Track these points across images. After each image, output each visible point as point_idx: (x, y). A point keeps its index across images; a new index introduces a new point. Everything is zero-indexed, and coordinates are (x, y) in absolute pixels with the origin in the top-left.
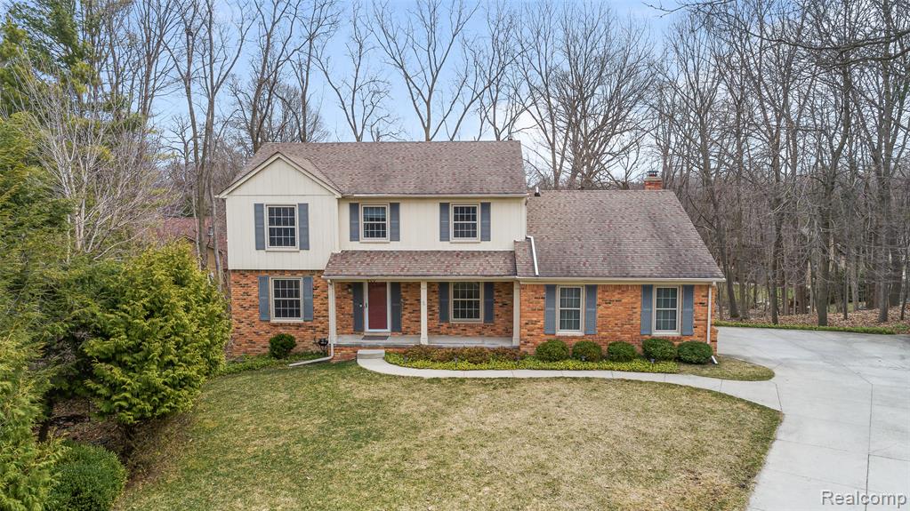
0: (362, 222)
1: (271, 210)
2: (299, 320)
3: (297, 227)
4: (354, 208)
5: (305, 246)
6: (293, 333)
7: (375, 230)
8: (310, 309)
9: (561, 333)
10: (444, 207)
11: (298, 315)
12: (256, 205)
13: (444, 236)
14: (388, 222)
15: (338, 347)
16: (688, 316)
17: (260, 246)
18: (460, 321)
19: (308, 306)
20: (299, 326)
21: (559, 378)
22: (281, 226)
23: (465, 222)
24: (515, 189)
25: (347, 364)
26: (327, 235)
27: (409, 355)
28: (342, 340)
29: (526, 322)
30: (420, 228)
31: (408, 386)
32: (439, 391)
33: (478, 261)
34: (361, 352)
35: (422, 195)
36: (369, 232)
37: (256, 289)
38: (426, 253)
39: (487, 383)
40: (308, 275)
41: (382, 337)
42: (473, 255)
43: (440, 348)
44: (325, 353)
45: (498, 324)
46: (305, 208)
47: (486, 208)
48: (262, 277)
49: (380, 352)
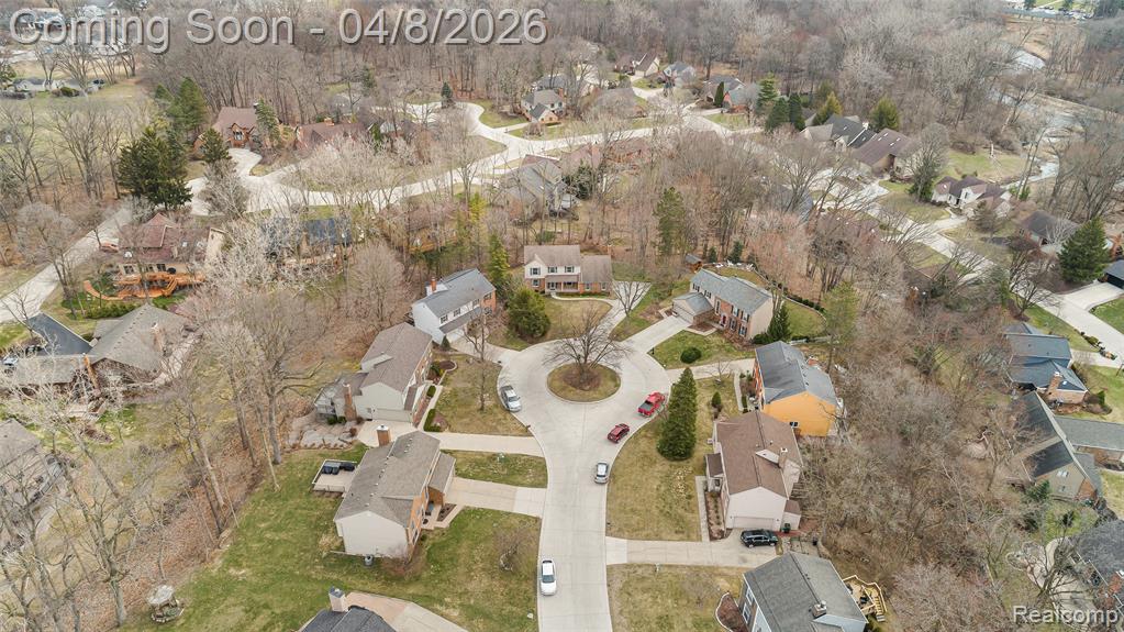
0: (550, 270)
1: (533, 269)
3: (538, 272)
4: (549, 268)
5: (540, 274)
6: (537, 289)
8: (540, 285)
9: (586, 290)
10: (565, 267)
11: (538, 285)
12: (530, 268)
13: (565, 272)
14: (555, 270)
15: (547, 292)
16: (607, 287)
17: (531, 275)
18: (568, 285)
20: (538, 287)
21: (585, 300)
22: (535, 271)
23: (569, 270)
24: (579, 264)
25: (549, 296)
26: (544, 272)
27: (560, 294)
28: (547, 290)
29: (580, 289)
30: (561, 271)
31: (562, 302)
32: (567, 304)
33: (572, 278)
34: (551, 293)
35: (561, 265)
36: (552, 272)
37: (530, 282)
38: (562, 275)
39: (574, 301)
40: (540, 279)
41: (554, 289)
42: (571, 275)
43: (566, 293)
44: (545, 293)
45: (575, 285)
46: (539, 269)
47: (573, 268)
48: (531, 280)
49: (555, 293)
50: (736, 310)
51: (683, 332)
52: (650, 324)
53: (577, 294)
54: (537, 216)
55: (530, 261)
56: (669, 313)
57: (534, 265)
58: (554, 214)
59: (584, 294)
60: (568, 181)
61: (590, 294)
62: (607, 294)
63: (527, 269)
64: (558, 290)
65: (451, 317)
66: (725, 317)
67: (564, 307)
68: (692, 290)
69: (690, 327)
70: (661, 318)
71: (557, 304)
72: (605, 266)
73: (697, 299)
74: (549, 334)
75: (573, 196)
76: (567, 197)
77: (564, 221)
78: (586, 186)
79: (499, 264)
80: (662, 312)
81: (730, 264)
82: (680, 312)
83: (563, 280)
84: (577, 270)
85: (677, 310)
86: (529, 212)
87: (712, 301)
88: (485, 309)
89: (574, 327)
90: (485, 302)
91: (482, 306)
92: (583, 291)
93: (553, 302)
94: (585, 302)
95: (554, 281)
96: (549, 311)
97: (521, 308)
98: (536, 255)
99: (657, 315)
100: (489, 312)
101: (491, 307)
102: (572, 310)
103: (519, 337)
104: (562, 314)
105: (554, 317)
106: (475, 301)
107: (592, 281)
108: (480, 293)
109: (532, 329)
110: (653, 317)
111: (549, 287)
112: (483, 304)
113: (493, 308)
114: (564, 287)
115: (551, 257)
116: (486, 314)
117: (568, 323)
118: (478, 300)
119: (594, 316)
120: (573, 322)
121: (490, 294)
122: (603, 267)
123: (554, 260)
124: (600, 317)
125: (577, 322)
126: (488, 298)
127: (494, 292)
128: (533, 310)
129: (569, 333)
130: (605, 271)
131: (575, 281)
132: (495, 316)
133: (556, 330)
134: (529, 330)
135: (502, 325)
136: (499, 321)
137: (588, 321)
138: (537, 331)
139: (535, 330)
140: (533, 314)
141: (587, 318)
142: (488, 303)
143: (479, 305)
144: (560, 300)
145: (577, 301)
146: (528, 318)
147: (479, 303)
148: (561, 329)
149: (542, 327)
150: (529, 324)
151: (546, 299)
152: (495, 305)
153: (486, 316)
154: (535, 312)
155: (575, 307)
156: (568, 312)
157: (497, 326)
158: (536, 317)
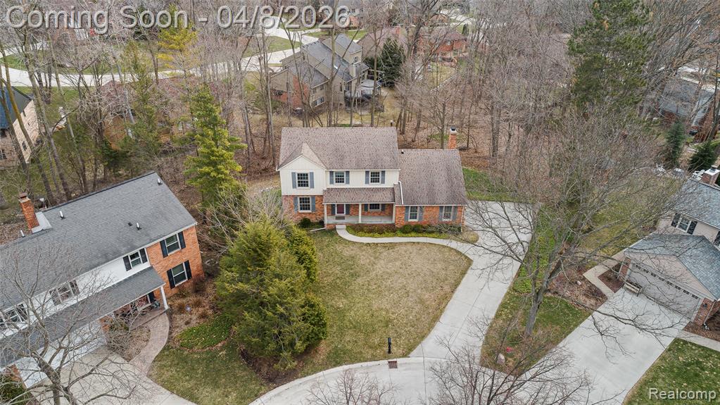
0: (334, 178)
1: (298, 174)
2: (310, 211)
3: (309, 180)
4: (331, 173)
5: (312, 187)
6: (308, 217)
7: (339, 180)
8: (314, 209)
9: (410, 220)
10: (367, 172)
11: (309, 209)
12: (292, 173)
13: (367, 182)
14: (345, 178)
15: (328, 224)
16: (455, 215)
17: (294, 187)
18: (372, 210)
19: (314, 207)
20: (310, 213)
21: (408, 242)
22: (303, 180)
23: (375, 177)
24: (395, 166)
25: (332, 231)
26: (321, 183)
27: (356, 229)
28: (329, 220)
29: (397, 218)
30: (357, 180)
31: (360, 248)
32: (371, 251)
33: (380, 194)
34: (337, 227)
35: (358, 167)
36: (338, 181)
37: (292, 202)
38: (360, 189)
39: (384, 245)
40: (313, 197)
41: (343, 218)
42: (378, 189)
43: (367, 226)
44: (323, 226)
45: (386, 209)
46: (312, 174)
47: (383, 172)
48: (295, 197)
49: (345, 226)
51: (679, 344)
53: (391, 230)
55: (292, 157)
57: (300, 166)
59: (406, 230)
61: (418, 230)
62: (455, 230)
63: (286, 175)
64: (349, 220)
67: (364, 259)
69: (692, 329)
71: (347, 252)
72: (448, 169)
73: (699, 255)
74: (324, 348)
76: (369, 83)
77: (365, 112)
79: (214, 164)
81: (662, 170)
83: (361, 199)
84: (391, 179)
85: (638, 276)
86: (316, 100)
88: (169, 273)
89: (387, 323)
90: (165, 255)
91: (158, 268)
92: (404, 223)
93: (339, 248)
94: (409, 247)
95: (344, 200)
96: (327, 271)
97: (248, 281)
98: (305, 146)
99: (585, 287)
100: (182, 277)
101: (187, 263)
102: (381, 267)
103: (242, 354)
104: (360, 280)
105: (340, 287)
106: (133, 257)
107: (423, 201)
108: (147, 235)
109: (272, 346)
110: (577, 293)
111: (333, 214)
112: (157, 264)
113: (193, 268)
114: (363, 214)
115: (337, 150)
116: (172, 286)
117: (375, 307)
118: (142, 251)
119: (434, 288)
120: (385, 304)
121: (181, 234)
122: (444, 173)
123: (342, 157)
124: (447, 288)
125: (396, 304)
126: (175, 246)
127: (194, 231)
128: (273, 290)
129: (376, 341)
130: (449, 179)
131: (388, 200)
132: (199, 289)
133: (342, 332)
134: (263, 347)
135: (210, 312)
136: (205, 301)
137: (422, 302)
138: (285, 354)
139: (280, 350)
140: (274, 307)
141: (419, 291)
142: (176, 258)
143: (146, 266)
144: (354, 243)
145: (392, 245)
146: (260, 312)
147: (145, 260)
148: (356, 327)
149: (298, 344)
150: (262, 332)
151: (326, 239)
152: (199, 261)
153: (174, 291)
154: (280, 299)
155: (391, 261)
156: (373, 274)
157: (194, 317)
158: (281, 315)
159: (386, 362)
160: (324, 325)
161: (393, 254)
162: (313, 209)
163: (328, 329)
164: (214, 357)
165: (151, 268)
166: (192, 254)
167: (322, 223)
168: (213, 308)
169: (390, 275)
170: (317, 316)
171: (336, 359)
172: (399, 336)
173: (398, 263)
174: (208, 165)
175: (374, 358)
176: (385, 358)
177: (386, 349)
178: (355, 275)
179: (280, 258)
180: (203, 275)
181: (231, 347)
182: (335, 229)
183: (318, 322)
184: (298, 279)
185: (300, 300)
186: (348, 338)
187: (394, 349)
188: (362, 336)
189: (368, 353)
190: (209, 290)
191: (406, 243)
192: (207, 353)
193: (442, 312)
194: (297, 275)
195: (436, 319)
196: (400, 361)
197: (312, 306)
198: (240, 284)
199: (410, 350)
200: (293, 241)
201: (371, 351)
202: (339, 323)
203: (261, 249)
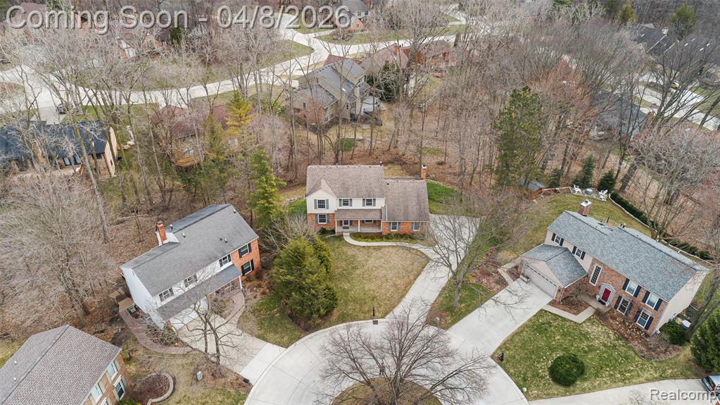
0: (342, 203)
1: (319, 201)
3: (325, 204)
4: (340, 200)
5: (328, 208)
6: (324, 227)
7: (346, 203)
9: (392, 231)
10: (364, 199)
11: (325, 222)
12: (315, 200)
13: (364, 205)
14: (349, 203)
15: (338, 232)
16: (422, 228)
17: (316, 208)
18: (367, 224)
20: (326, 225)
22: (321, 204)
23: (369, 202)
24: (382, 196)
25: (340, 237)
26: (333, 206)
27: (356, 236)
28: (338, 229)
29: (383, 229)
30: (357, 204)
31: (358, 249)
32: (365, 252)
33: (372, 213)
34: (344, 234)
35: (358, 196)
36: (344, 205)
37: (314, 218)
38: (359, 210)
39: (375, 248)
40: (328, 214)
41: (348, 228)
42: (371, 210)
43: (363, 233)
44: (335, 233)
45: (376, 223)
46: (327, 200)
47: (374, 199)
48: (316, 215)
49: (349, 234)
50: (633, 285)
51: (542, 313)
52: (489, 294)
53: (380, 236)
54: (334, 122)
55: (314, 190)
56: (516, 273)
57: (320, 195)
58: (354, 118)
59: (388, 237)
60: (370, 80)
61: (397, 237)
62: (422, 237)
63: (311, 201)
64: (352, 229)
65: (179, 290)
66: (607, 292)
67: (361, 257)
68: (548, 241)
69: (553, 303)
70: (503, 283)
71: (350, 252)
72: (418, 196)
73: (561, 260)
74: (336, 313)
75: (376, 99)
76: (370, 100)
77: (366, 127)
78: (393, 87)
79: (267, 198)
80: (503, 271)
81: (577, 189)
82: (534, 277)
83: (360, 217)
84: (380, 203)
85: (528, 272)
86: (327, 116)
87: (586, 264)
88: (242, 267)
89: (374, 298)
90: (240, 257)
91: (236, 264)
92: (388, 232)
93: (345, 249)
94: (390, 249)
95: (348, 217)
96: (337, 265)
97: (292, 274)
98: (323, 181)
99: (497, 277)
100: (249, 269)
101: (252, 261)
102: (372, 262)
103: (289, 315)
104: (358, 272)
105: (346, 276)
106: (224, 259)
107: (401, 218)
108: (231, 246)
109: (308, 311)
110: (491, 281)
111: (341, 225)
112: (237, 262)
113: (255, 264)
114: (361, 225)
115: (344, 184)
116: (243, 275)
117: (366, 289)
118: (229, 256)
119: (404, 277)
120: (373, 287)
121: (249, 245)
122: (415, 199)
123: (348, 189)
124: (412, 277)
125: (380, 287)
126: (246, 251)
127: (257, 242)
128: (308, 281)
129: (367, 309)
130: (419, 204)
131: (377, 218)
132: (259, 276)
133: (346, 303)
134: (302, 312)
135: (267, 291)
136: (264, 284)
137: (395, 285)
138: (315, 316)
139: (312, 313)
140: (309, 290)
141: (394, 279)
142: (247, 258)
143: (231, 263)
144: (355, 246)
145: (379, 248)
146: (301, 293)
147: (230, 260)
148: (355, 301)
149: (322, 310)
150: (302, 304)
151: (337, 243)
152: (258, 259)
153: (244, 277)
154: (312, 286)
155: (378, 259)
156: (366, 268)
157: (259, 294)
158: (313, 294)
159: (372, 321)
160: (336, 300)
161: (379, 254)
162: (328, 222)
163: (339, 302)
164: (272, 317)
165: (233, 265)
166: (255, 256)
167: (333, 231)
168: (268, 288)
169: (377, 268)
170: (333, 294)
171: (343, 319)
172: (380, 306)
173: (382, 260)
174: (263, 199)
175: (365, 319)
176: (371, 319)
177: (372, 314)
178: (355, 268)
179: (311, 261)
180: (260, 268)
181: (282, 312)
182: (342, 235)
183: (332, 298)
184: (321, 274)
185: (323, 286)
186: (350, 307)
187: (377, 314)
188: (358, 306)
189: (362, 316)
190: (265, 277)
191: (389, 246)
192: (269, 314)
193: (407, 292)
194: (321, 271)
195: (403, 296)
196: (379, 320)
197: (329, 289)
198: (288, 276)
199: (386, 314)
200: (317, 248)
201: (363, 315)
202: (345, 298)
203: (300, 256)
